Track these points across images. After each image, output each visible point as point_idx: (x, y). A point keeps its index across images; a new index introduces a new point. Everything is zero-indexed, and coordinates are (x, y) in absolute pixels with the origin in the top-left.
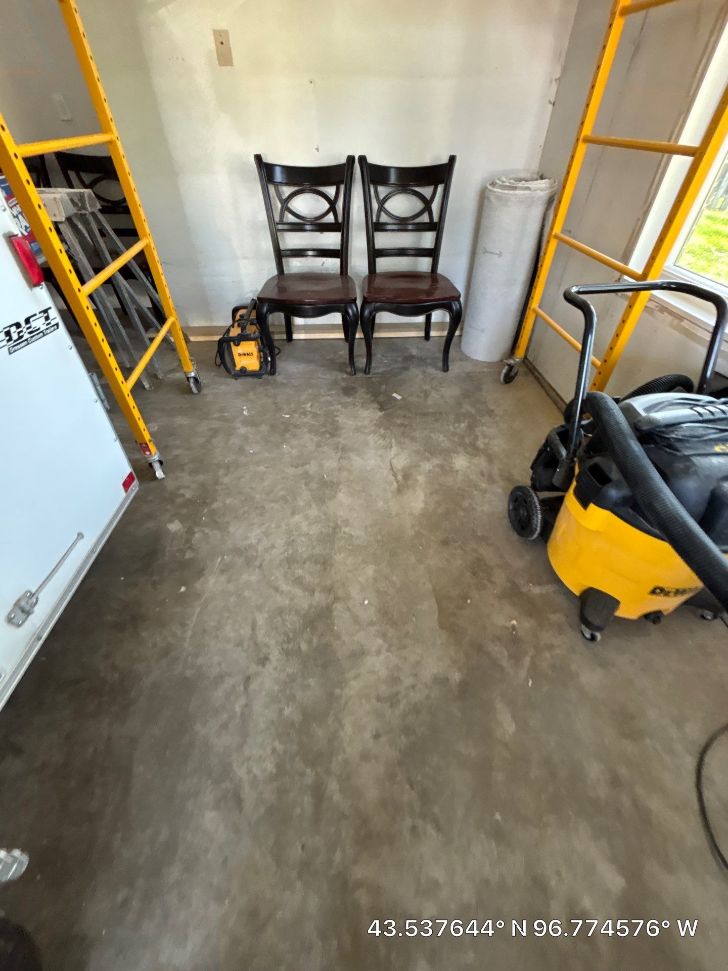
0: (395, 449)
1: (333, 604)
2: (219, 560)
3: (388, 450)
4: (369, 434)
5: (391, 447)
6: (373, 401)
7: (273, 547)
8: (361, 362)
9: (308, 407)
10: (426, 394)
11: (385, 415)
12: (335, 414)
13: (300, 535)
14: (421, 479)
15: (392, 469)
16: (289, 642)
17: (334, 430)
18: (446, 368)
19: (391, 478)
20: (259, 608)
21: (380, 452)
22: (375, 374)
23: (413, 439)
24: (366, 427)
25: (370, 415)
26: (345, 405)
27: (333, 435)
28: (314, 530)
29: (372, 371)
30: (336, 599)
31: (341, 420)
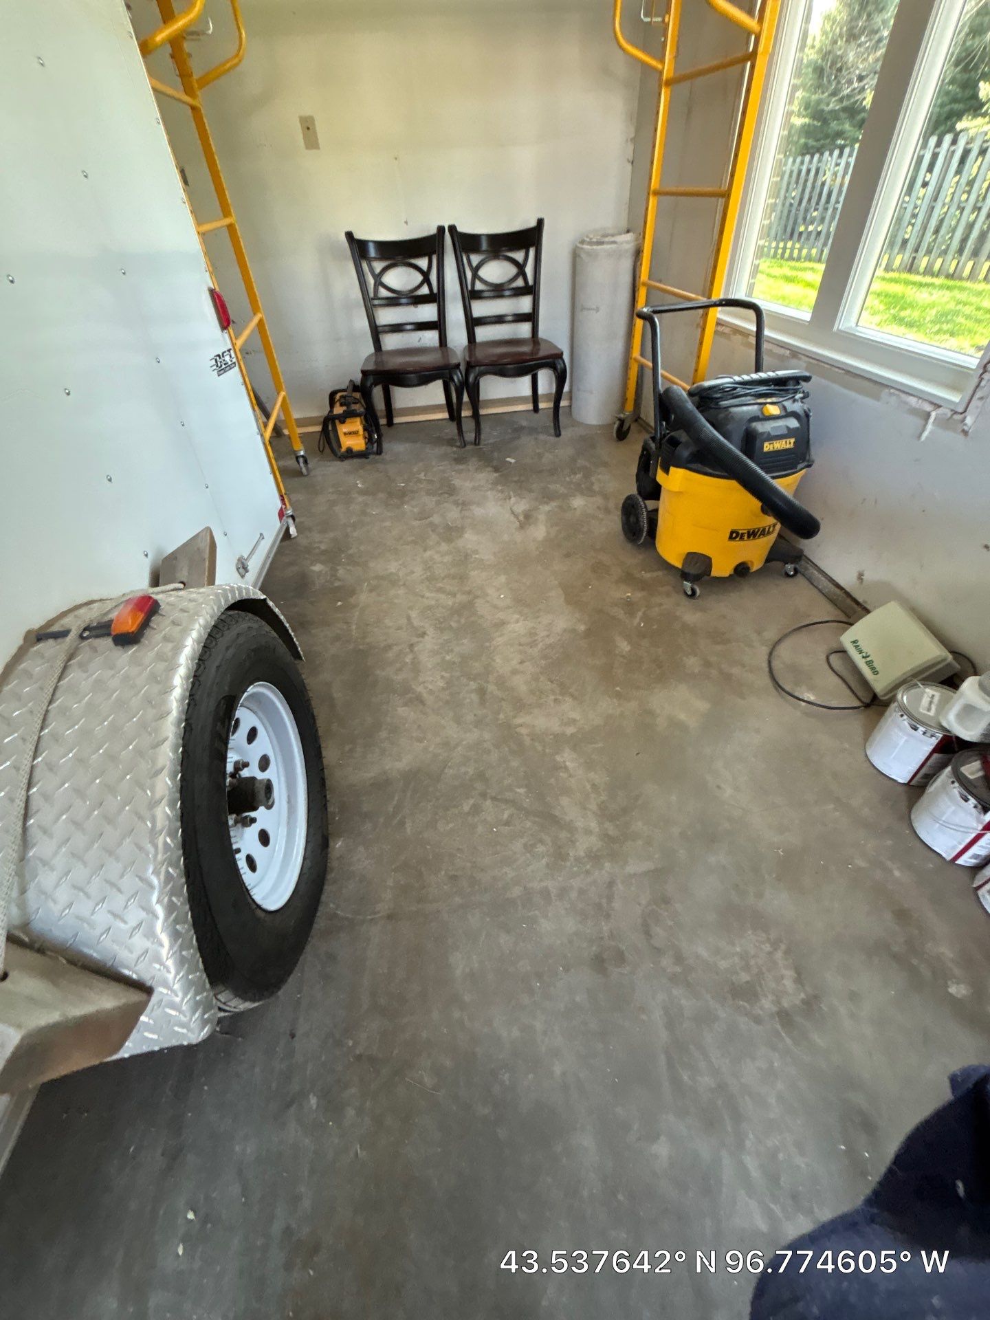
0: (513, 499)
1: (473, 600)
2: (366, 584)
3: (507, 500)
4: (487, 491)
5: (510, 498)
6: (487, 466)
7: (413, 572)
8: (470, 436)
9: (422, 476)
10: (540, 456)
11: (500, 476)
12: (450, 479)
13: (435, 563)
14: (542, 517)
15: (513, 512)
16: (441, 623)
17: (451, 491)
18: (558, 434)
19: (512, 518)
20: (411, 608)
21: (499, 503)
22: (485, 445)
23: (530, 491)
24: (482, 486)
25: (485, 477)
26: (460, 472)
27: (451, 495)
28: (447, 559)
29: (482, 442)
30: (476, 597)
31: (457, 482)
